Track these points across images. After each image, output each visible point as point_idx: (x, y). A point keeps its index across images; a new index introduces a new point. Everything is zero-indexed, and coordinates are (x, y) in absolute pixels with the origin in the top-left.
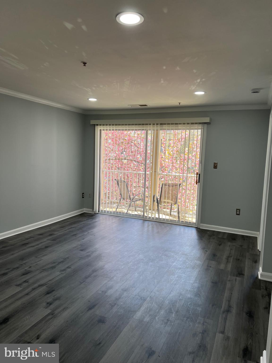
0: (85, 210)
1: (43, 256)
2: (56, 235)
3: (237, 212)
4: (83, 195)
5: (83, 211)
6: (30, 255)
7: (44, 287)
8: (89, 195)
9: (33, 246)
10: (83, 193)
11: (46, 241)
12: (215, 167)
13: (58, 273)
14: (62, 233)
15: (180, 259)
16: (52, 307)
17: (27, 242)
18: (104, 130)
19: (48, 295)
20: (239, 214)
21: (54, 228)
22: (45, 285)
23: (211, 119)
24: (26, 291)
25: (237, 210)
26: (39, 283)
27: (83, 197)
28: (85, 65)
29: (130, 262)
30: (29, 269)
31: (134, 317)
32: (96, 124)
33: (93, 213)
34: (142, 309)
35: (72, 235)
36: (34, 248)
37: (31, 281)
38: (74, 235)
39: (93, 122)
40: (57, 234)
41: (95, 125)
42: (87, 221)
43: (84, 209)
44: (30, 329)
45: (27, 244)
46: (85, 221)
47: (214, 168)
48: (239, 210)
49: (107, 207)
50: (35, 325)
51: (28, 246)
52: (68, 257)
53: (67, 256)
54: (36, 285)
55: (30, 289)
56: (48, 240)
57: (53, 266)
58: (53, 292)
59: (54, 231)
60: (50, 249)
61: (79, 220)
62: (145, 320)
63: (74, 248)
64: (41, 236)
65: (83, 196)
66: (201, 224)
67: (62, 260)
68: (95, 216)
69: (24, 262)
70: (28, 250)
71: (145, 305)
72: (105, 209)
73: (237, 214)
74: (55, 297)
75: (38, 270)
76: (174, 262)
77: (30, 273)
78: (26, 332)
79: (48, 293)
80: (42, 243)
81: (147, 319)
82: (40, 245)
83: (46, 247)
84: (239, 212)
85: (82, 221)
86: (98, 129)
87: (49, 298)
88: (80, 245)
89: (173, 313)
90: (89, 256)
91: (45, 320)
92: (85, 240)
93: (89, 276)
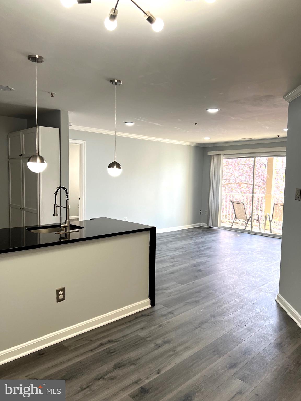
5: (200, 225)
8: (206, 212)
10: (201, 210)
27: (200, 214)
28: (196, 125)
29: (227, 254)
32: (212, 154)
39: (209, 153)
40: (179, 236)
43: (202, 223)
46: (200, 231)
52: (185, 247)
56: (172, 238)
57: (175, 250)
59: (177, 234)
63: (189, 243)
64: (167, 236)
65: (201, 213)
74: (176, 260)
76: (261, 257)
82: (168, 240)
85: (198, 231)
87: (172, 260)
88: (194, 243)
89: (245, 274)
90: (200, 248)
91: (169, 267)
92: (198, 241)
93: (197, 256)
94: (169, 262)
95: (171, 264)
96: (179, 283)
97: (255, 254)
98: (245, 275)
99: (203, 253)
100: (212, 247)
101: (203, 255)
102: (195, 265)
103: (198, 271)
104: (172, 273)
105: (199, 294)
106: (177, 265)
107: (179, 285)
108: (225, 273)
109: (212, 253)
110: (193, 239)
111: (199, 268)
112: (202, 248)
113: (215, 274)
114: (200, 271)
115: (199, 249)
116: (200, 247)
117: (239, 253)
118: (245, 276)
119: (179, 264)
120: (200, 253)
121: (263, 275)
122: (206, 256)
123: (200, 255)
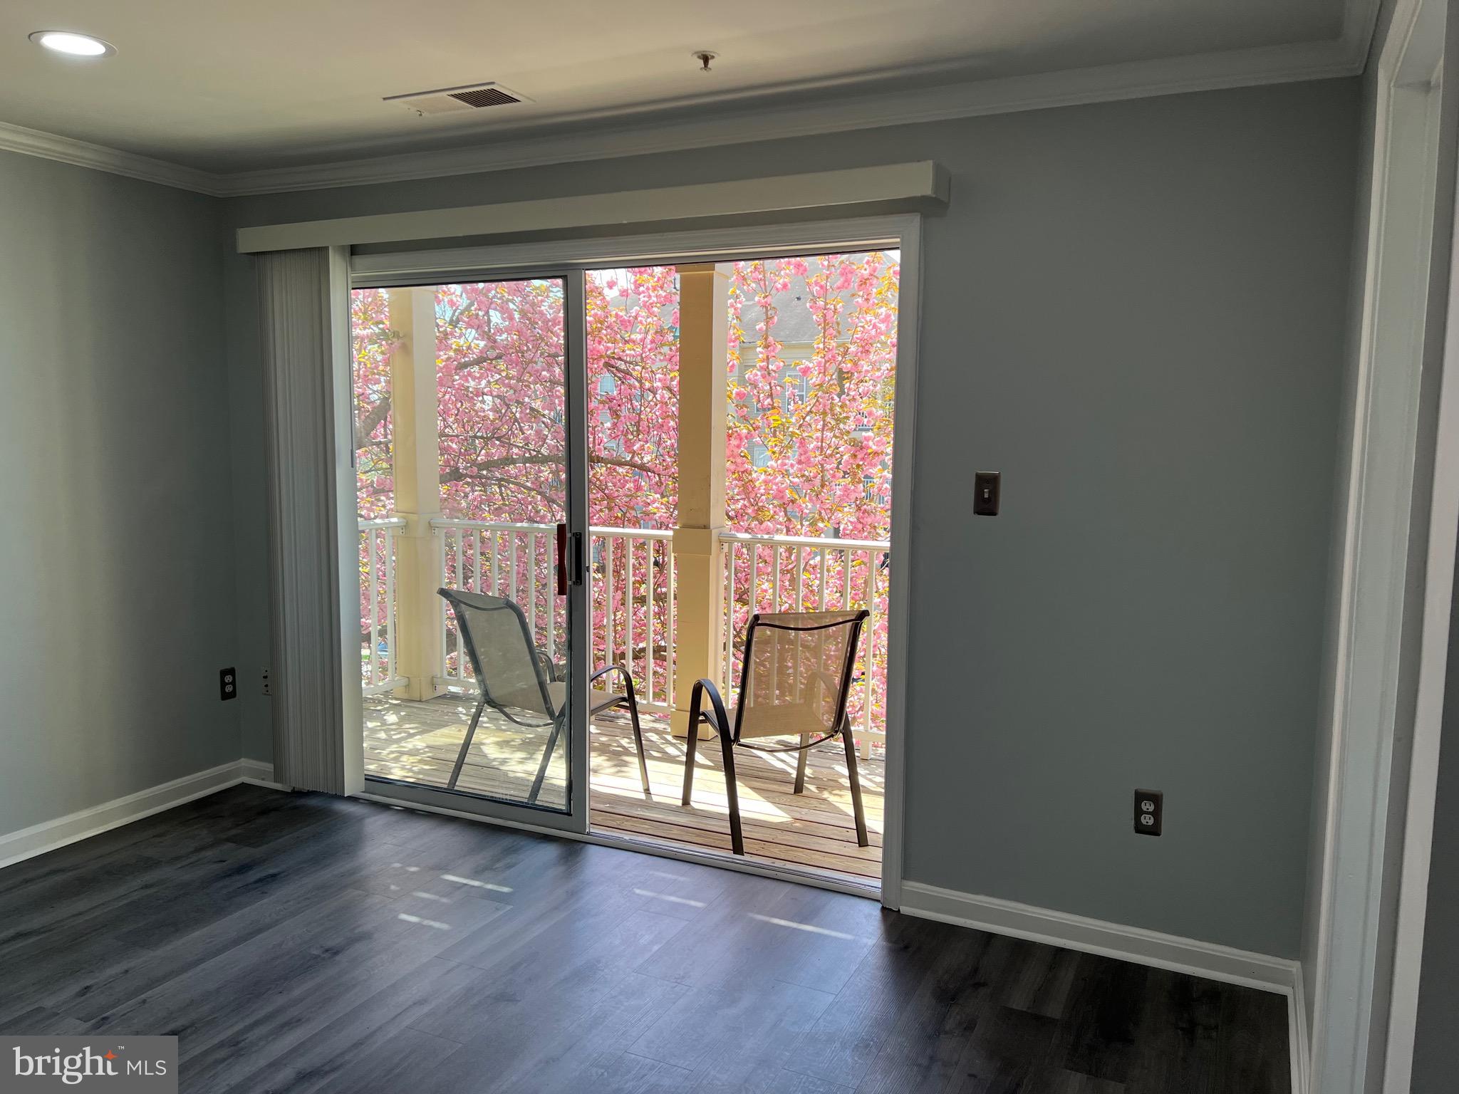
0: (248, 770)
3: (1139, 812)
4: (228, 678)
5: (238, 776)
10: (227, 667)
12: (986, 503)
20: (1154, 831)
23: (941, 176)
25: (1140, 797)
27: (226, 696)
43: (244, 762)
47: (979, 514)
48: (1156, 799)
65: (229, 689)
66: (905, 882)
73: (1140, 829)
84: (1157, 814)
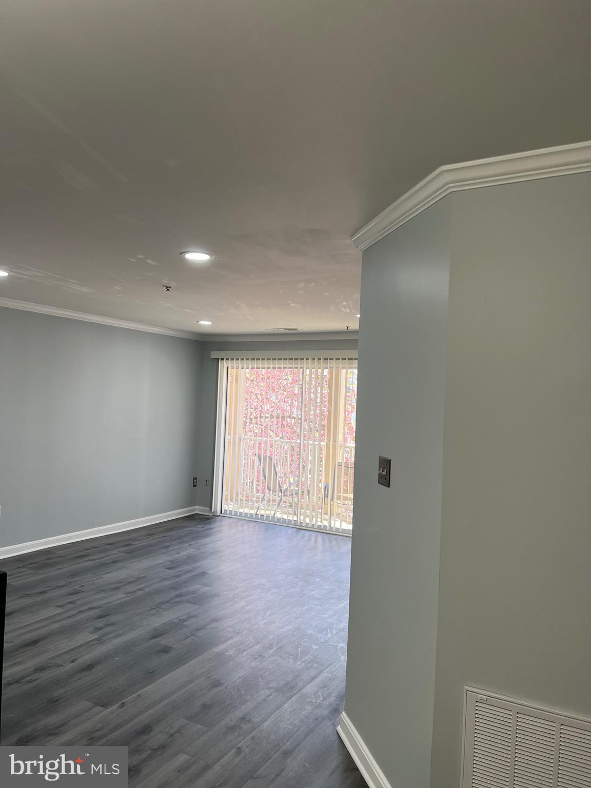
0: (198, 509)
1: (107, 573)
2: (135, 546)
4: (195, 481)
5: (194, 511)
6: (87, 570)
7: (97, 611)
8: (206, 482)
9: (94, 560)
11: (116, 553)
13: (123, 595)
14: (145, 543)
15: (327, 587)
16: (101, 632)
17: (86, 554)
18: (232, 367)
19: (100, 620)
21: (135, 535)
22: (97, 608)
24: (69, 614)
26: (90, 606)
27: (194, 486)
28: (168, 290)
29: (241, 587)
30: (80, 589)
31: (213, 649)
32: (220, 357)
33: (212, 515)
34: (230, 642)
35: (162, 547)
36: (94, 562)
37: (78, 603)
38: (164, 547)
39: (214, 355)
40: (138, 544)
41: (218, 359)
42: (196, 526)
43: (197, 507)
44: (65, 652)
45: (86, 556)
46: (191, 527)
49: (244, 507)
50: (72, 650)
51: (85, 559)
52: (145, 576)
53: (143, 575)
54: (85, 608)
55: (77, 610)
56: (120, 552)
57: (116, 587)
58: (108, 617)
59: (134, 539)
60: (120, 564)
61: (183, 525)
62: (227, 653)
63: (157, 564)
65: (195, 483)
67: (133, 579)
68: (213, 520)
69: (75, 579)
70: (84, 564)
71: (236, 639)
72: (241, 510)
74: (109, 622)
75: (92, 590)
76: (313, 590)
77: (80, 593)
78: (59, 656)
79: (100, 617)
80: (109, 555)
81: (230, 653)
82: (106, 558)
83: (114, 562)
85: (187, 527)
86: (223, 366)
87: (100, 623)
88: (169, 561)
89: (272, 649)
90: (179, 576)
91: (88, 645)
92: (181, 554)
93: (168, 602)
94: (91, 629)
95: (95, 636)
96: (97, 704)
97: (300, 583)
98: (272, 651)
99: (185, 590)
100: (208, 572)
101: (183, 598)
102: (157, 634)
103: (160, 651)
104: (90, 667)
105: (145, 738)
106: (110, 636)
107: (99, 708)
108: (228, 650)
109: (206, 589)
110: (170, 549)
111: (164, 641)
112: (184, 577)
113: (200, 658)
114: (166, 650)
115: (177, 580)
116: (179, 573)
117: (267, 584)
118: (273, 655)
119: (115, 634)
120: (178, 592)
121: (313, 646)
122: (189, 602)
123: (177, 596)
